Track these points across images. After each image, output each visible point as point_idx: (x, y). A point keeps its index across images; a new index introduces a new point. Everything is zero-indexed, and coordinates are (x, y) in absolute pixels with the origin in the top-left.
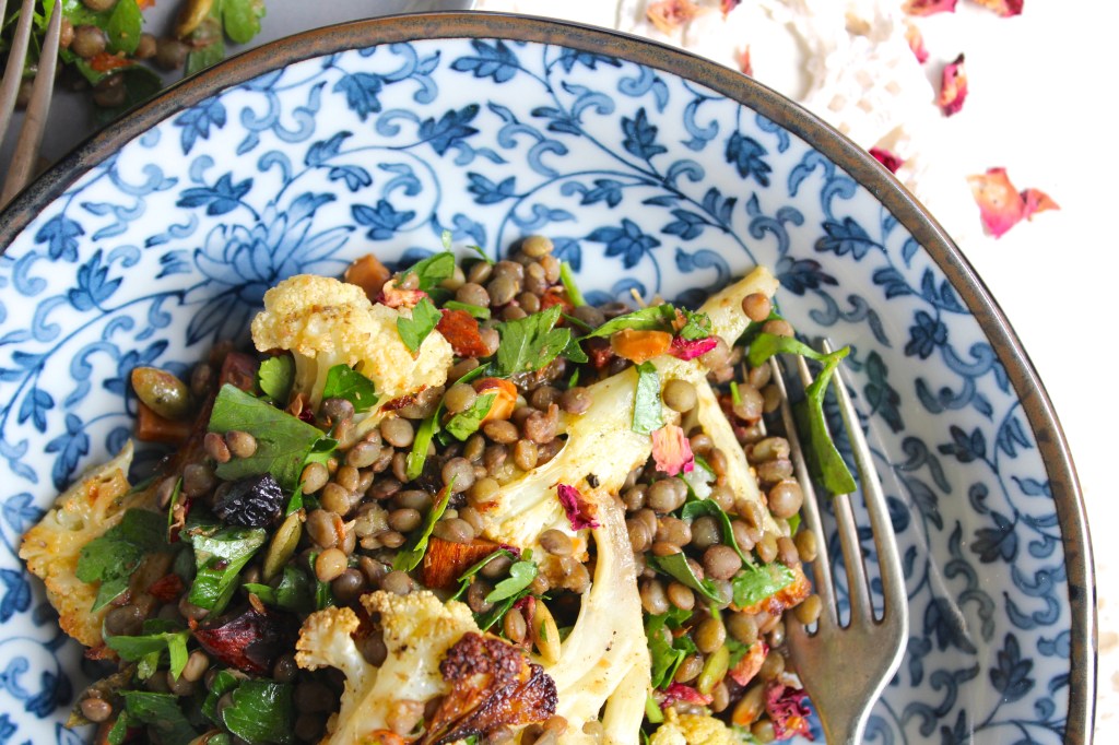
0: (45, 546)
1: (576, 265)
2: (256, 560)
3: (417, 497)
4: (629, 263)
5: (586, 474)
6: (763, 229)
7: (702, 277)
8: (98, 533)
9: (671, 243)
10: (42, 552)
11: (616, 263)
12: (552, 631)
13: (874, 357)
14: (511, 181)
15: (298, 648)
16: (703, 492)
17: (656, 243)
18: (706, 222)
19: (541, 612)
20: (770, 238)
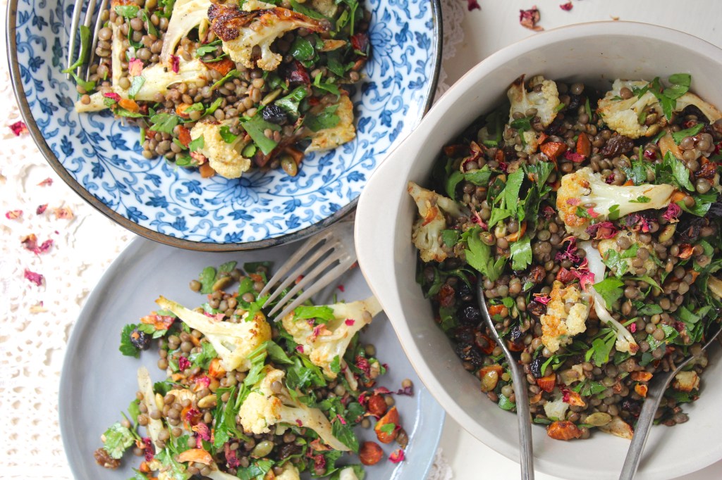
0: (346, 134)
1: (137, 143)
2: (281, 96)
3: (222, 91)
4: (120, 135)
5: (167, 73)
6: (72, 124)
7: (98, 119)
8: (328, 130)
9: (103, 134)
10: (348, 133)
11: (124, 137)
12: (201, 30)
13: (55, 65)
14: (146, 179)
15: (279, 63)
16: (132, 49)
17: (108, 137)
18: (89, 135)
19: (201, 37)
20: (71, 119)
